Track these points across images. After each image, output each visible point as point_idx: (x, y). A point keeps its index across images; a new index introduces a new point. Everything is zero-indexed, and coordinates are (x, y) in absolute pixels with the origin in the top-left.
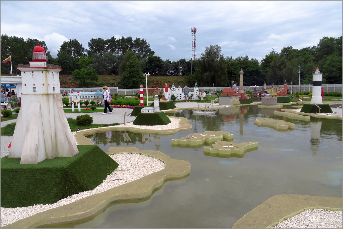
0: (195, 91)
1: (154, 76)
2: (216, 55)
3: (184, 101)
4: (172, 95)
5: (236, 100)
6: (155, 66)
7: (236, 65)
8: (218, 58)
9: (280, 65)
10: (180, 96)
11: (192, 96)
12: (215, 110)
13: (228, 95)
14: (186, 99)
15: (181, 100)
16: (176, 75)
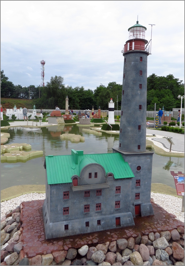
0: (33, 112)
1: (6, 98)
2: (59, 84)
3: (23, 120)
4: (13, 115)
5: (61, 120)
6: (7, 89)
7: (74, 93)
8: (60, 86)
9: (106, 95)
10: (20, 116)
11: (30, 116)
12: (39, 128)
13: (55, 116)
14: (25, 118)
15: (21, 119)
16: (26, 99)
